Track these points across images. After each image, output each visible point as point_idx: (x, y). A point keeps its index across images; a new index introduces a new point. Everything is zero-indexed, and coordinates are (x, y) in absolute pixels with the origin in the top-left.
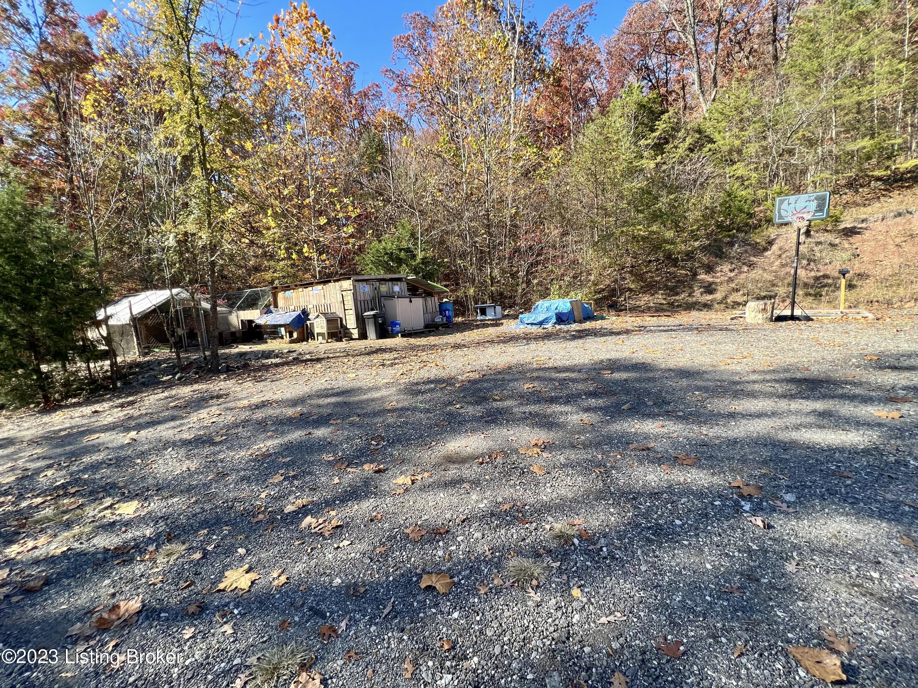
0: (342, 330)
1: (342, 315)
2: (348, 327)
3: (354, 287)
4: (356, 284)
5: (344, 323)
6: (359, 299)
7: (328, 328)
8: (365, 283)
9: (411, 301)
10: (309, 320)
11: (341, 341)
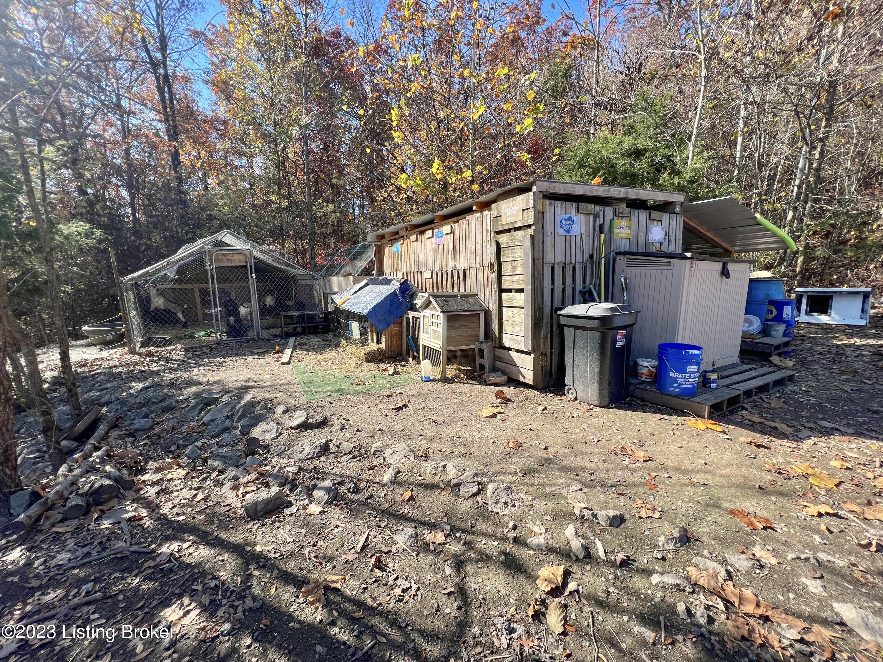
0: (486, 347)
1: (491, 305)
2: (507, 342)
3: (540, 215)
4: (548, 206)
5: (495, 327)
6: (549, 257)
7: (449, 340)
8: (571, 208)
9: (725, 273)
10: (413, 308)
11: (482, 381)
